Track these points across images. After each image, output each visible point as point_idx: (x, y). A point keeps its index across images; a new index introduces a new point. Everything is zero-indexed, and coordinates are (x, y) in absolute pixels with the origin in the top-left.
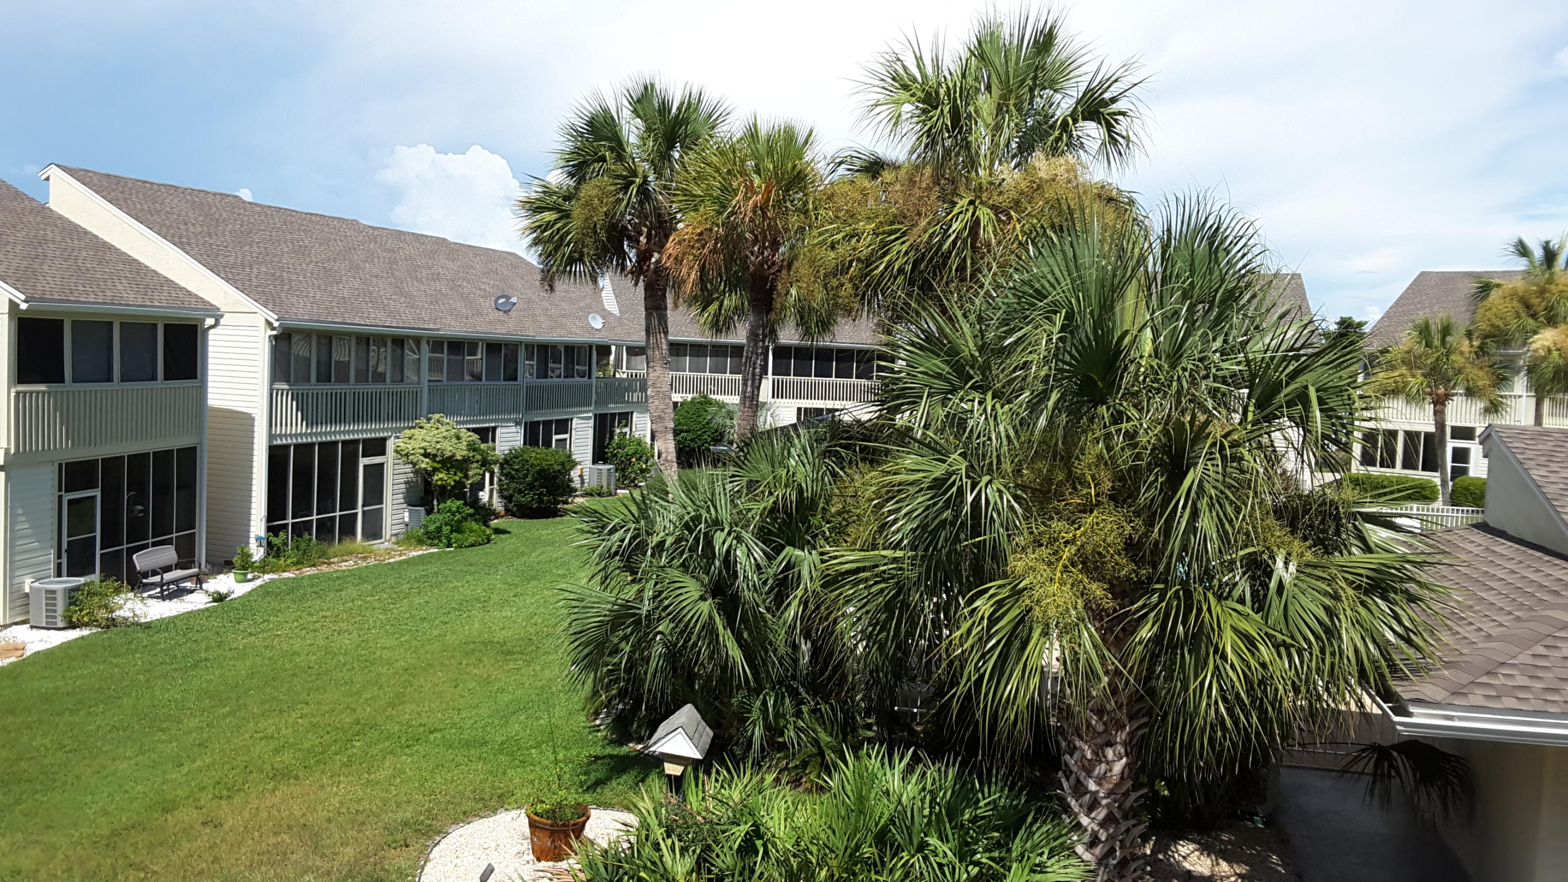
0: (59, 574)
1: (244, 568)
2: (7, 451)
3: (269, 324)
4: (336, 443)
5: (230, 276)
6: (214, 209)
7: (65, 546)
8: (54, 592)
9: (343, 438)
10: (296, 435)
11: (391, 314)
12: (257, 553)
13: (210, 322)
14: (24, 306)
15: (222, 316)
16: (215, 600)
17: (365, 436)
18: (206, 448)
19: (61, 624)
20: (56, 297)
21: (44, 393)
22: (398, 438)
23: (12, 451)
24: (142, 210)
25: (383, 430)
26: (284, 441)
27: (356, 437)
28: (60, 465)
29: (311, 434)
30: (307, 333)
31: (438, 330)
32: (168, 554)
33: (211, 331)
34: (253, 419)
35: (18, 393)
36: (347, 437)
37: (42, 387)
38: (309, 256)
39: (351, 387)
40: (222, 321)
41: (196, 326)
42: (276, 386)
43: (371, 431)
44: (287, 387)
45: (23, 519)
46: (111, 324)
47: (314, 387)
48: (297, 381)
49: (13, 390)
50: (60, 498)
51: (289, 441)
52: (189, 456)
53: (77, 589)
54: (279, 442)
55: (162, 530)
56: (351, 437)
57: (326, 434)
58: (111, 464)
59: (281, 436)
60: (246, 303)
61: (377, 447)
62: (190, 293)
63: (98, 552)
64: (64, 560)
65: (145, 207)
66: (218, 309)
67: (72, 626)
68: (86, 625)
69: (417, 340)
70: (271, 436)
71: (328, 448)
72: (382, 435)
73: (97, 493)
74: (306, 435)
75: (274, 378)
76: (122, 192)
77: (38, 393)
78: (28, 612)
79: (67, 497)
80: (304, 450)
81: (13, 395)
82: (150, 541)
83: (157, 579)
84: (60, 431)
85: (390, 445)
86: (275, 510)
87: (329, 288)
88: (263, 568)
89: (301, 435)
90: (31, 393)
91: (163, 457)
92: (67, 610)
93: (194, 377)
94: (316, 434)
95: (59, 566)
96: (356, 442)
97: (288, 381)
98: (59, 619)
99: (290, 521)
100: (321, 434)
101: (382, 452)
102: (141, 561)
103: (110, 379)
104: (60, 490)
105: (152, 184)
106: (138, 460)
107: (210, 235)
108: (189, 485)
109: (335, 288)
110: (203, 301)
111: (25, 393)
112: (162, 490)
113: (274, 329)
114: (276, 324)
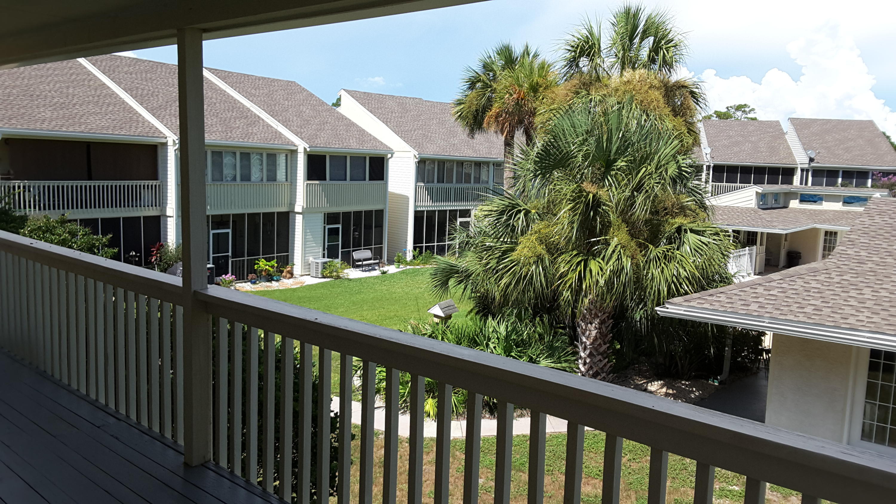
0: (324, 257)
1: (399, 262)
2: (303, 207)
3: (415, 156)
4: (446, 211)
5: (403, 135)
6: (408, 105)
7: (326, 247)
8: (318, 263)
9: (449, 208)
10: (427, 206)
11: (475, 151)
12: (409, 257)
13: (389, 156)
14: (308, 150)
15: (394, 153)
16: (382, 273)
17: (460, 208)
18: (387, 210)
19: (320, 276)
20: (322, 146)
21: (318, 184)
22: (476, 209)
23: (305, 207)
24: (375, 107)
25: (469, 206)
26: (422, 209)
27: (456, 208)
28: (325, 214)
29: (434, 206)
30: (433, 161)
31: (497, 158)
32: (368, 254)
33: (390, 160)
34: (408, 199)
35: (307, 184)
36: (451, 208)
37: (317, 182)
38: (445, 125)
39: (454, 185)
40: (394, 155)
41: (384, 158)
42: (419, 184)
43: (463, 206)
44: (423, 185)
45: (309, 234)
46: (346, 157)
47: (436, 185)
48: (428, 182)
49: (305, 183)
50: (325, 227)
51: (424, 209)
52: (380, 213)
53: (326, 263)
54: (419, 209)
55: (367, 244)
56: (454, 208)
57: (441, 206)
58: (347, 215)
59: (420, 206)
60: (407, 147)
61: (466, 213)
62: (382, 143)
63: (340, 250)
64: (326, 252)
65: (377, 106)
66: (392, 150)
67: (324, 277)
68: (328, 277)
69: (487, 163)
70: (416, 206)
71: (442, 213)
72: (469, 208)
73: (340, 226)
74: (432, 206)
75: (417, 181)
76: (368, 100)
77: (315, 184)
78: (310, 271)
79: (328, 227)
80: (430, 214)
81: (305, 185)
82: (363, 248)
83: (360, 263)
84: (324, 200)
85: (473, 213)
86: (417, 239)
87: (449, 140)
88: (411, 263)
89: (430, 206)
90: (313, 184)
91: (369, 213)
92: (322, 271)
93: (383, 179)
94: (437, 206)
95: (324, 254)
96: (456, 210)
97: (424, 182)
98: (319, 274)
99: (424, 245)
100: (439, 206)
101: (470, 216)
102: (356, 255)
103: (345, 180)
104: (325, 224)
105: (383, 95)
106: (358, 214)
107: (401, 118)
108: (380, 225)
109: (452, 140)
110: (387, 147)
111: (310, 184)
112: (368, 227)
113: (417, 159)
114: (417, 156)
